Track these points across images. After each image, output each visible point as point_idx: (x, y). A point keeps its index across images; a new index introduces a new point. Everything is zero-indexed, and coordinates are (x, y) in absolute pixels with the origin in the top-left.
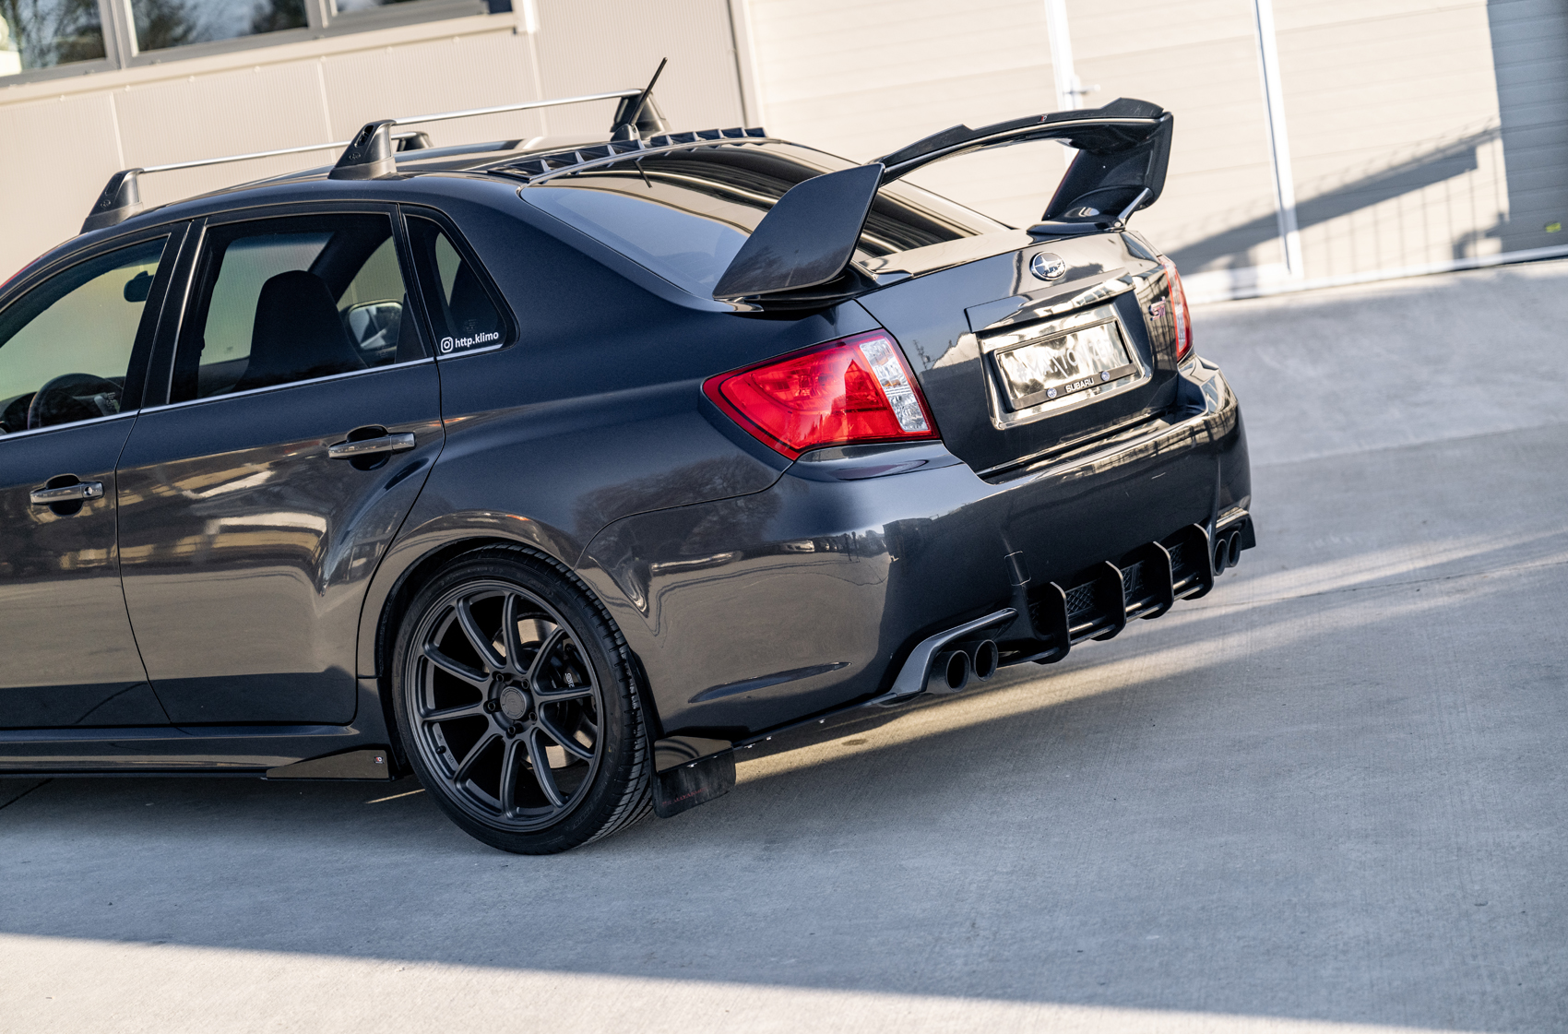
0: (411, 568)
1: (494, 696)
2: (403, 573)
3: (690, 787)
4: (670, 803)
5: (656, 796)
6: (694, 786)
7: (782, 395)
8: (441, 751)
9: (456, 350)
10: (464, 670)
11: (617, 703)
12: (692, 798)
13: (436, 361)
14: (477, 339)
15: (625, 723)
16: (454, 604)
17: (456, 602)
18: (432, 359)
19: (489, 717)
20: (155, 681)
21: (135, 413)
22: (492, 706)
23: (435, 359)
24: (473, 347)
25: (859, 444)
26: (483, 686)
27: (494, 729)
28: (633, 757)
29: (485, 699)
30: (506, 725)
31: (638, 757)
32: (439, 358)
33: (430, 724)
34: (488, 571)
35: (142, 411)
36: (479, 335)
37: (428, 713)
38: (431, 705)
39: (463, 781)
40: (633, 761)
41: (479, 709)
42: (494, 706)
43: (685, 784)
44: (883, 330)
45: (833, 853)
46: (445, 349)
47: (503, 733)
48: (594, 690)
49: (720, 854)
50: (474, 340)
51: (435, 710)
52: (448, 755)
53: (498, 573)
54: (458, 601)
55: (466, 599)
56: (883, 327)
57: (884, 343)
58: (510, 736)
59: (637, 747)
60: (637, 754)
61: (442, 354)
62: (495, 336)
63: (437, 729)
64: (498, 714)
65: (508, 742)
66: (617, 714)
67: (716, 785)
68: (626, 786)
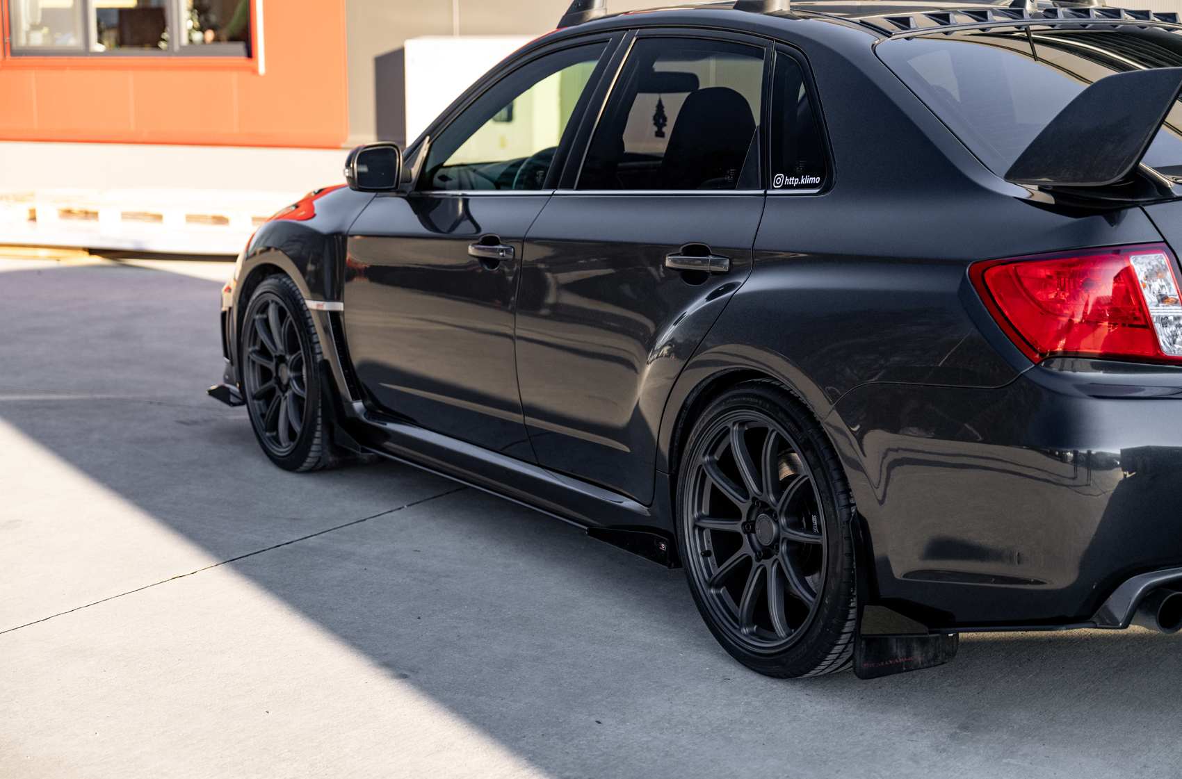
0: (704, 384)
1: (753, 519)
2: (697, 386)
3: (899, 653)
4: (873, 665)
5: (857, 657)
6: (904, 654)
7: (1040, 295)
8: (706, 554)
9: (785, 187)
10: (732, 488)
11: (839, 560)
12: (902, 663)
13: (765, 195)
14: (802, 180)
15: (844, 580)
16: (730, 425)
17: (732, 423)
18: (762, 192)
19: (745, 537)
20: (528, 426)
21: (550, 192)
22: (748, 527)
23: (765, 192)
24: (799, 187)
25: (1111, 359)
26: (744, 507)
27: (746, 549)
28: (848, 613)
29: (744, 519)
30: (758, 548)
31: (852, 614)
32: (769, 192)
33: (701, 529)
34: (758, 403)
35: (557, 192)
36: (805, 177)
37: (701, 517)
38: (705, 511)
39: (718, 587)
40: (847, 616)
41: (737, 527)
42: (750, 527)
43: (895, 650)
44: (1164, 244)
45: (1006, 764)
46: (776, 185)
47: (753, 555)
48: (823, 540)
49: (909, 727)
50: (800, 181)
51: (708, 516)
52: (711, 560)
53: (764, 408)
54: (734, 424)
55: (742, 424)
56: (1165, 241)
57: (1160, 259)
58: (758, 560)
59: (852, 605)
60: (852, 611)
61: (774, 189)
62: (817, 180)
63: (706, 534)
64: (753, 535)
65: (755, 564)
66: (838, 569)
67: (931, 655)
68: (838, 638)
